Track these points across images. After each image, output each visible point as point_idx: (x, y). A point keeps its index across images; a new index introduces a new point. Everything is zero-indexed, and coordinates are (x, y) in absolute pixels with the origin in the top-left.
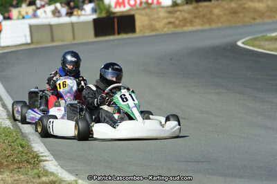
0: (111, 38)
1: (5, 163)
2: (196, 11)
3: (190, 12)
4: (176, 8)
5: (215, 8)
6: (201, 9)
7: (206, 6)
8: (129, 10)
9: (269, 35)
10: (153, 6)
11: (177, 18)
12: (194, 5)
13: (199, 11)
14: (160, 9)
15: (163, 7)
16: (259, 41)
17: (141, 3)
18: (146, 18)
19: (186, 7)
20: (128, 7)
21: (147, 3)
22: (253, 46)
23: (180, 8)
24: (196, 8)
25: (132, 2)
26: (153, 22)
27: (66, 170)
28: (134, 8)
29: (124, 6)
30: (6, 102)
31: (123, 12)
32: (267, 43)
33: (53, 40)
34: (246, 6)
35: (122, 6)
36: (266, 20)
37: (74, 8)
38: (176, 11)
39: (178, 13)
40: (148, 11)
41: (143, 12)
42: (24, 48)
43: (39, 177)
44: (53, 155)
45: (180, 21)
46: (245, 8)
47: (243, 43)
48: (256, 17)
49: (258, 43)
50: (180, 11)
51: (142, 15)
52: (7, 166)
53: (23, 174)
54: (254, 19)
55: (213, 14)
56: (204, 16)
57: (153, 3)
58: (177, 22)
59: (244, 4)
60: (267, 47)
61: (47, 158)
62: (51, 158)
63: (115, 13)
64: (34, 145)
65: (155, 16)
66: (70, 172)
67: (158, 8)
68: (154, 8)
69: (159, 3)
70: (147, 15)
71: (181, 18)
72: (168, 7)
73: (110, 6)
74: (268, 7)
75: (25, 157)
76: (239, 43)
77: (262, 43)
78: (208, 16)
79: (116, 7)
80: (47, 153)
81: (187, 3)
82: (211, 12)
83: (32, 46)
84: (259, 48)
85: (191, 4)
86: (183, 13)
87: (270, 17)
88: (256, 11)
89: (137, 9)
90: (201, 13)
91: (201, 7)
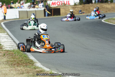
0: (51, 17)
1: (20, 63)
2: (84, 8)
3: (81, 8)
4: (76, 6)
5: (91, 7)
6: (86, 7)
7: (87, 6)
8: (57, 6)
9: (114, 18)
10: (67, 5)
11: (76, 10)
12: (83, 5)
13: (85, 8)
14: (69, 7)
15: (71, 6)
16: (110, 20)
17: (62, 4)
18: (64, 10)
19: (80, 6)
20: (57, 5)
21: (64, 4)
22: (108, 22)
23: (77, 6)
24: (84, 6)
25: (58, 3)
26: (67, 12)
27: (45, 67)
28: (59, 6)
29: (55, 5)
30: (15, 40)
31: (55, 7)
32: (114, 21)
33: (28, 17)
34: (103, 6)
35: (54, 5)
36: (112, 12)
37: (36, 5)
38: (76, 8)
39: (77, 8)
40: (64, 7)
41: (62, 7)
42: (17, 20)
43: (35, 69)
44: (38, 61)
45: (77, 11)
46: (103, 7)
47: (104, 21)
48: (107, 11)
49: (110, 21)
50: (77, 7)
51: (62, 8)
52: (21, 64)
53: (28, 68)
54: (106, 12)
55: (90, 9)
56: (86, 10)
57: (67, 4)
58: (76, 12)
59: (102, 5)
60: (114, 22)
61: (36, 62)
62: (38, 62)
63: (51, 7)
64: (30, 57)
65: (67, 9)
66: (47, 67)
67: (68, 6)
68: (67, 6)
69: (69, 4)
70: (64, 9)
71: (77, 10)
72: (72, 6)
73: (49, 5)
74: (112, 7)
75: (28, 61)
76: (103, 21)
77: (112, 21)
78: (88, 10)
79: (52, 5)
80: (36, 60)
81: (80, 4)
82: (89, 8)
83: (20, 19)
84: (111, 23)
85: (82, 5)
86: (78, 8)
87: (113, 11)
88: (107, 8)
89: (60, 6)
90: (86, 9)
91: (86, 6)
